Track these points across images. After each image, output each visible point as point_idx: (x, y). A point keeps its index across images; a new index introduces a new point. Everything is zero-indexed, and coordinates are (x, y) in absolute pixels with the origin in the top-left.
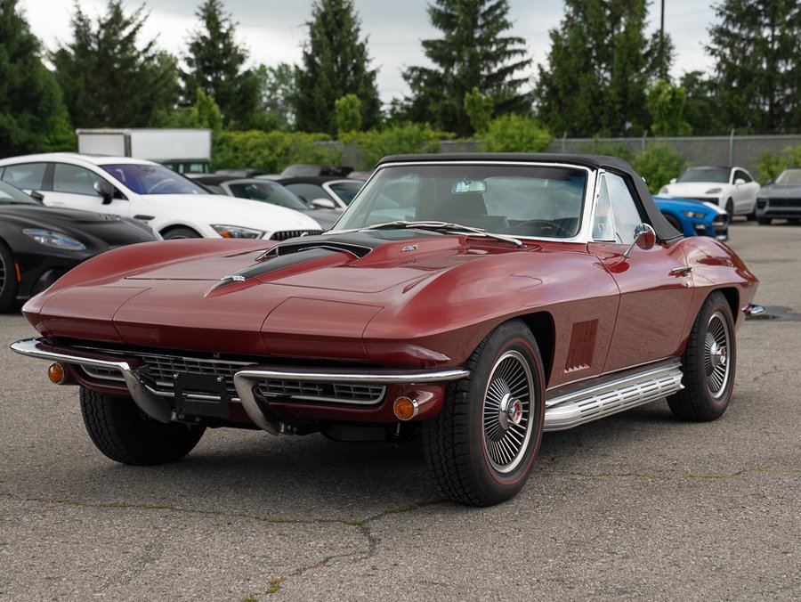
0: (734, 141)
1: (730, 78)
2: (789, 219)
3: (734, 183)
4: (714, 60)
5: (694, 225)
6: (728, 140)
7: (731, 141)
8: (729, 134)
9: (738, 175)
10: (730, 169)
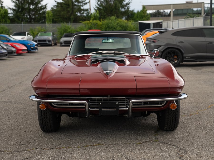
0: (23, 25)
1: (19, 9)
2: (41, 45)
3: (27, 36)
4: (14, 4)
5: (30, 47)
6: (21, 25)
7: (22, 25)
8: (21, 23)
9: (28, 34)
10: (26, 33)
